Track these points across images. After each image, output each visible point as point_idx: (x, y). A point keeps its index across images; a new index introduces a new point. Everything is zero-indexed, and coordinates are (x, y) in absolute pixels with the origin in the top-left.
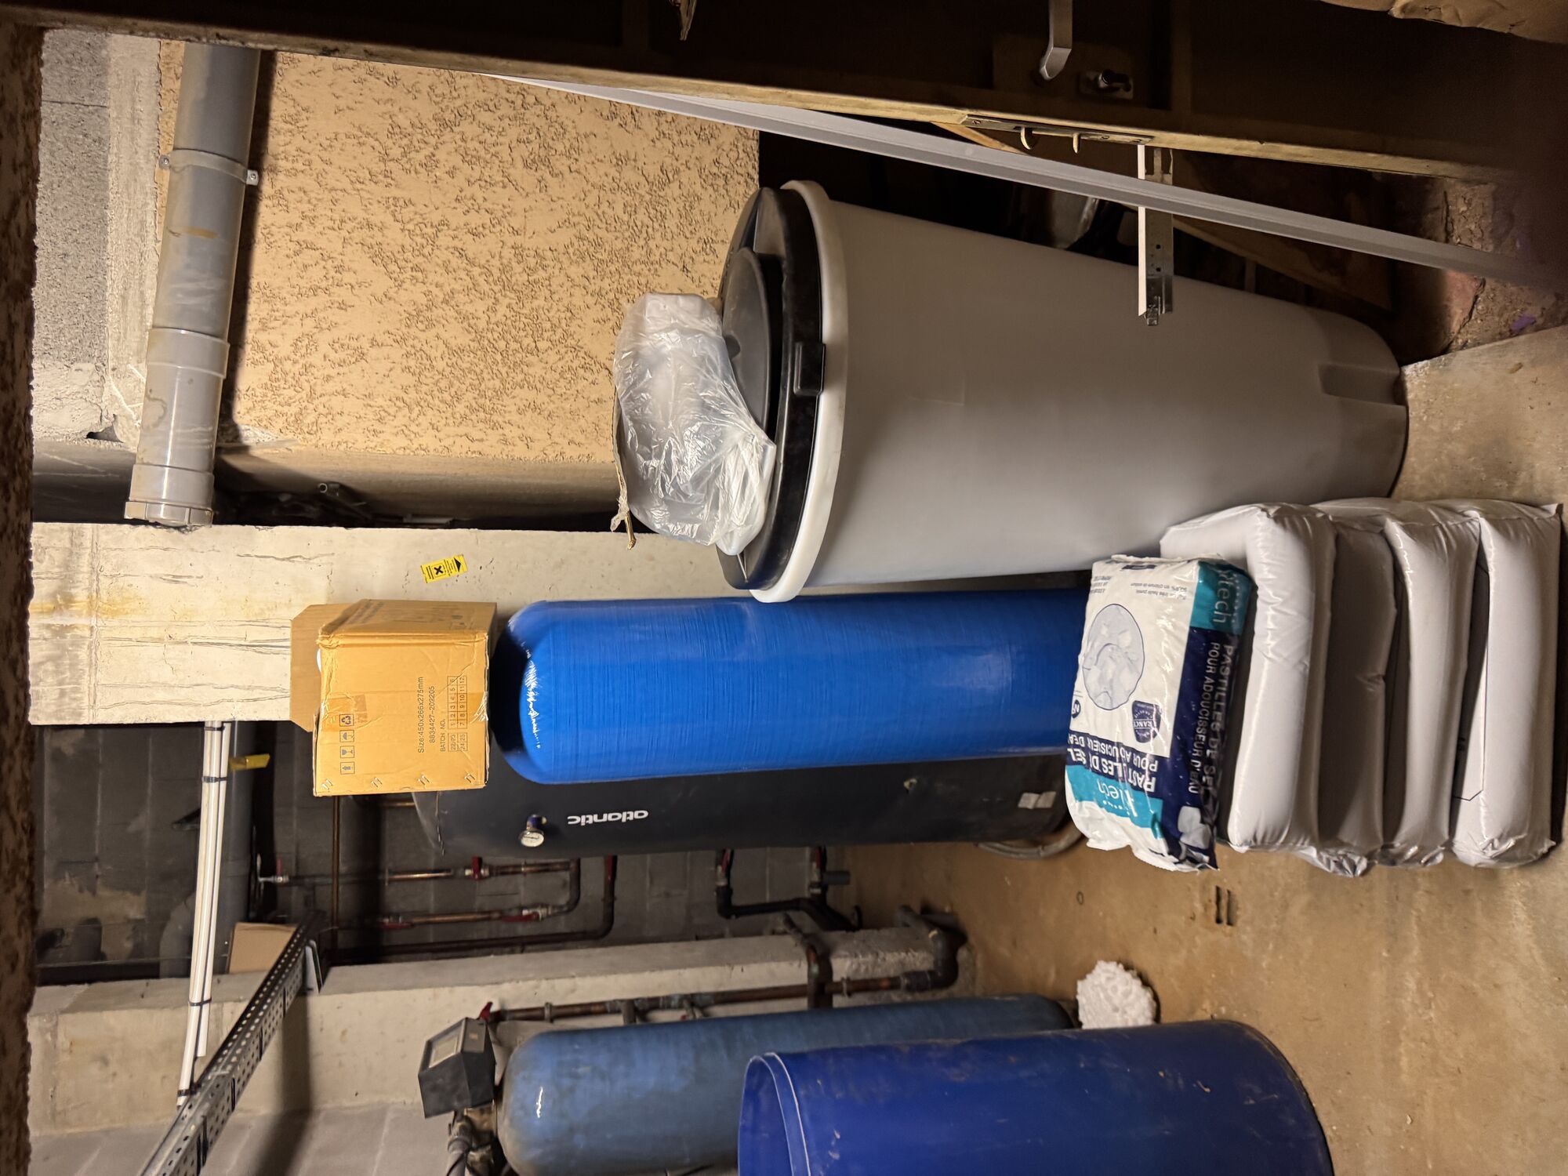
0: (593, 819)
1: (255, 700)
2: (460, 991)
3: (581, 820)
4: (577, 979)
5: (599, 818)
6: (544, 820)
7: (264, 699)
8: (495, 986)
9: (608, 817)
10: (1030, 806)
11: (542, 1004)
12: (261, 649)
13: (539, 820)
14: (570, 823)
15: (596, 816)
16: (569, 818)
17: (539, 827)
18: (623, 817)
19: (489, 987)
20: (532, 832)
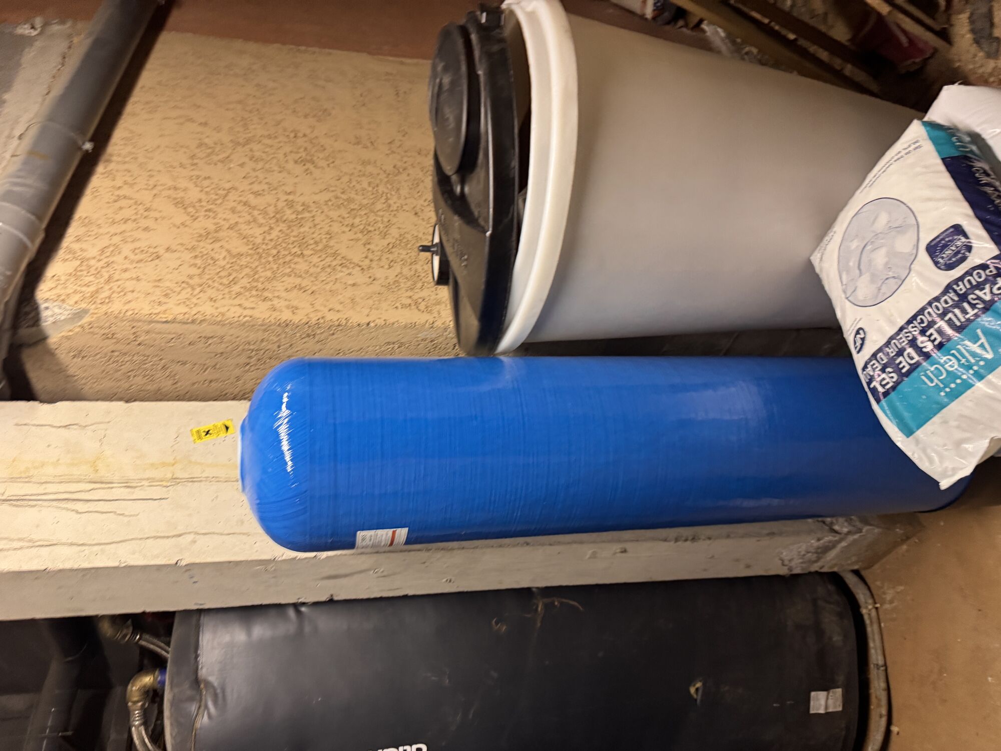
7: (8, 550)
10: (822, 711)
12: (18, 503)
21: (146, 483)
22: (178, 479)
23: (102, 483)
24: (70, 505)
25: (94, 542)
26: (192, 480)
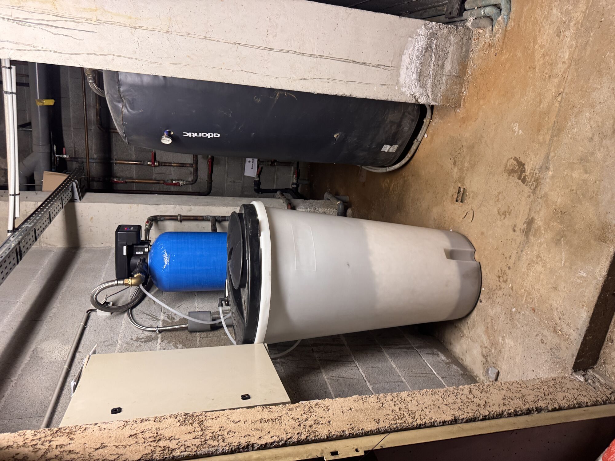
0: (195, 135)
1: (20, 50)
2: (142, 206)
3: (189, 135)
4: (192, 206)
5: (197, 135)
6: (172, 133)
7: (25, 50)
8: (157, 206)
9: (201, 135)
10: (386, 151)
11: (177, 215)
12: (21, 23)
13: (170, 132)
14: (184, 135)
15: (196, 134)
16: (184, 133)
17: (169, 136)
18: (208, 135)
19: (154, 205)
20: (166, 137)
21: (83, 20)
22: (100, 20)
23: (61, 17)
24: (47, 28)
25: (65, 53)
26: (107, 22)
